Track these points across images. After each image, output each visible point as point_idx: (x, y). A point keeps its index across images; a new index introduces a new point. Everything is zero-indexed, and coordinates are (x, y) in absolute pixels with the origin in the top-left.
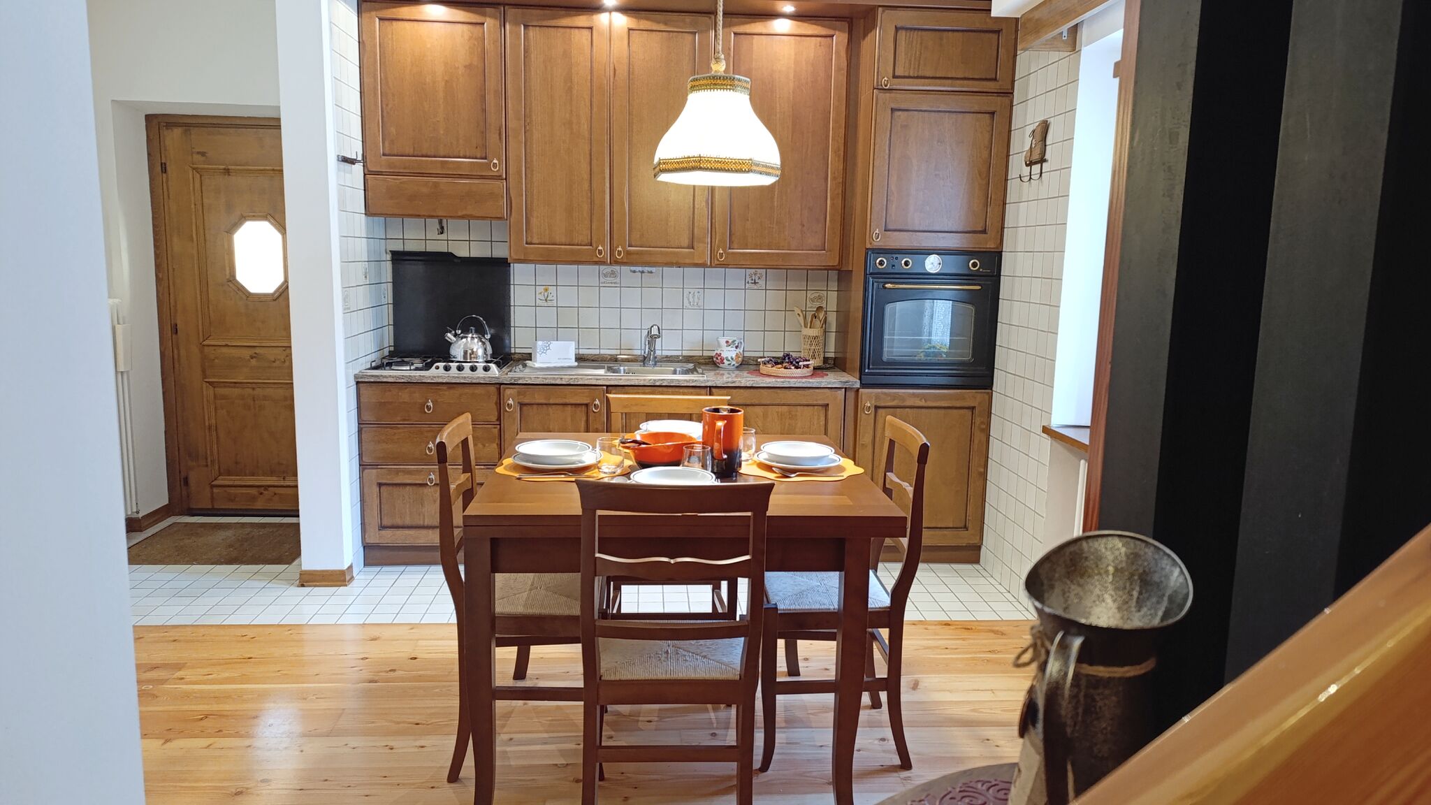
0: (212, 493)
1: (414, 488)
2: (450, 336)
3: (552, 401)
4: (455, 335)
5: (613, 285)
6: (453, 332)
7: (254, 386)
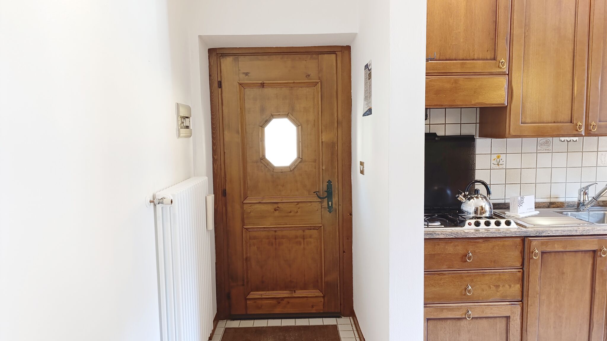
0: (246, 304)
1: (454, 321)
2: (461, 197)
3: (568, 250)
4: (465, 196)
5: (547, 151)
6: (463, 194)
7: (276, 229)
